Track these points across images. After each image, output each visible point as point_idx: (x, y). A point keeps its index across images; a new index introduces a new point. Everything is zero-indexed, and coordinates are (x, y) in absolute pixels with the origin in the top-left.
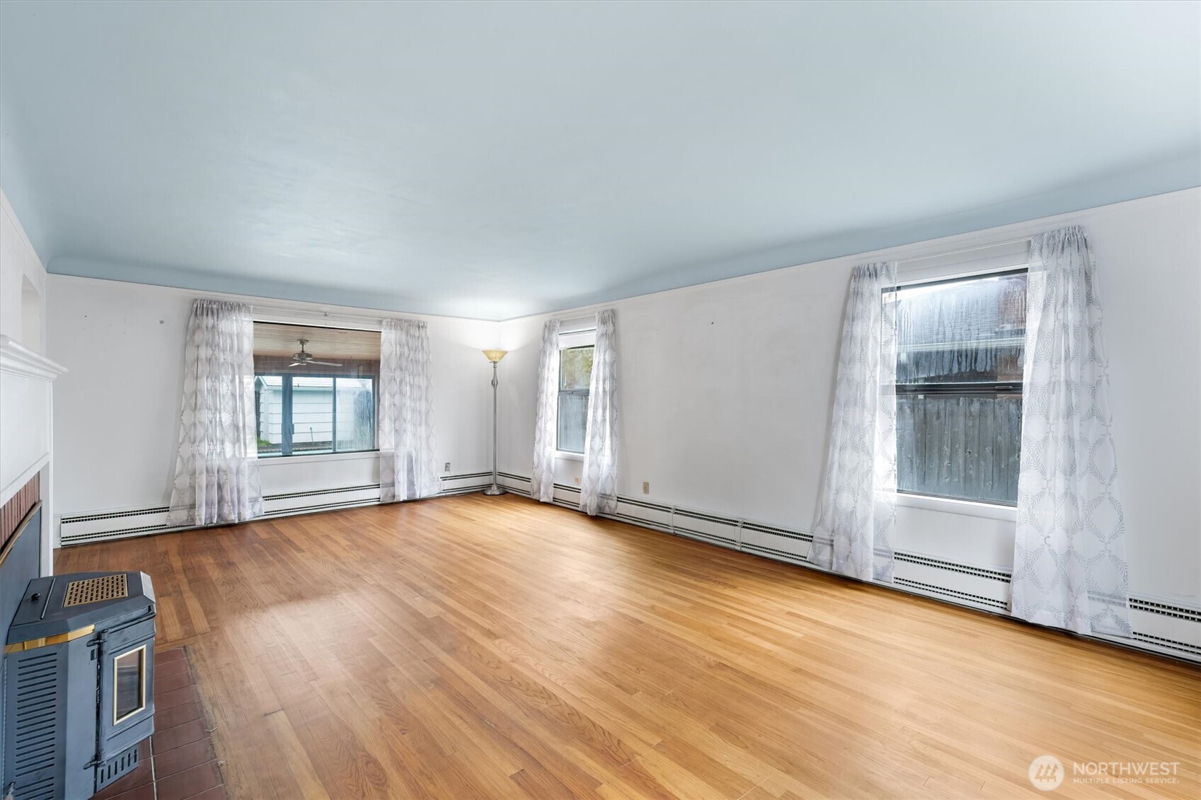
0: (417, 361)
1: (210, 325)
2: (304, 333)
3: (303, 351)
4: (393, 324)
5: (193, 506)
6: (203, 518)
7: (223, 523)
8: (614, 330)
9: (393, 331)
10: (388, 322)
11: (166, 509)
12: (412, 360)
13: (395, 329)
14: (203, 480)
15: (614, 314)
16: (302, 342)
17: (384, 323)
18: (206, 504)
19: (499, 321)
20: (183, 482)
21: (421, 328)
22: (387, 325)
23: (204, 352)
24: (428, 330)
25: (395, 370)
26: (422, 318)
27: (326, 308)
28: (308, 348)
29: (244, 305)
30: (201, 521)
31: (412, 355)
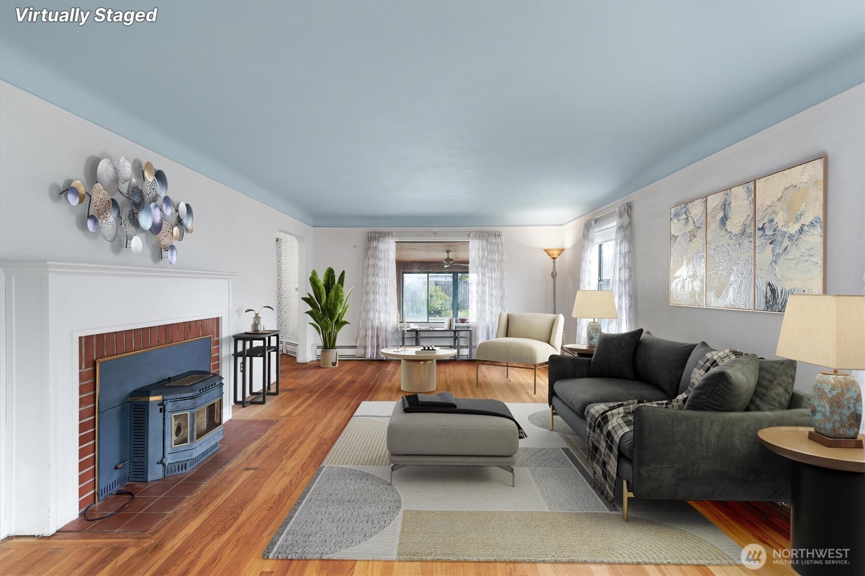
0: (494, 261)
1: (374, 246)
2: (448, 246)
3: (448, 258)
4: (477, 235)
5: (365, 347)
6: (369, 354)
7: (379, 358)
8: (630, 222)
9: (477, 240)
10: (474, 234)
11: (355, 347)
12: (490, 260)
13: (479, 239)
14: (370, 333)
15: (629, 207)
16: (448, 252)
17: (471, 235)
18: (371, 346)
19: (562, 225)
20: (362, 333)
21: (497, 237)
22: (473, 237)
23: (371, 262)
24: (502, 237)
25: (478, 267)
26: (498, 229)
27: (435, 229)
28: (451, 256)
29: (391, 233)
30: (368, 356)
31: (490, 256)
